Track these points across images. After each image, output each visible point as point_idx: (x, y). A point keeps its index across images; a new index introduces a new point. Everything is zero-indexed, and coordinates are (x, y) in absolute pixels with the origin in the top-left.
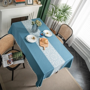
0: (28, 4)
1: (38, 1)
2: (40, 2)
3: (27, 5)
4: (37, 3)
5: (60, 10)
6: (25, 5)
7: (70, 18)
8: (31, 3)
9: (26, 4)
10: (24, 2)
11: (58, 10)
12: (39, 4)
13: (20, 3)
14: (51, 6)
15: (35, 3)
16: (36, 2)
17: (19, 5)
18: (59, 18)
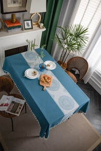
0: (25, 29)
1: (39, 23)
2: (42, 25)
3: (24, 31)
4: (39, 26)
5: (71, 35)
6: (22, 31)
7: (86, 45)
8: (30, 27)
9: (22, 29)
10: (19, 27)
11: (68, 34)
12: (41, 27)
13: (14, 28)
14: (58, 29)
15: (35, 27)
16: (37, 24)
17: (13, 30)
18: (70, 45)
